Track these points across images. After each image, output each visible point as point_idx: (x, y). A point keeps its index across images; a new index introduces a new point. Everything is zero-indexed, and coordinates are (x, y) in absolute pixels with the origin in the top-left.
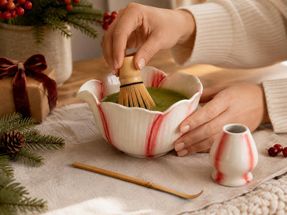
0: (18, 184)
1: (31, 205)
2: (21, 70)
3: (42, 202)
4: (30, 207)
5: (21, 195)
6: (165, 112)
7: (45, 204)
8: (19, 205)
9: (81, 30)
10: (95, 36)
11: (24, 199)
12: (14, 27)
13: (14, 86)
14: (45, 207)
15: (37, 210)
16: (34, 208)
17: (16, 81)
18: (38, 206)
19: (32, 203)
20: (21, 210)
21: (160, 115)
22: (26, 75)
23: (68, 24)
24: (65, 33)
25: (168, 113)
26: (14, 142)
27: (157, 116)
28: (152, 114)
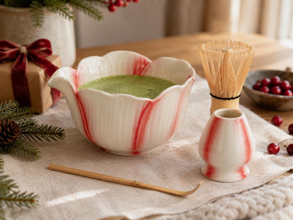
0: (6, 176)
1: (20, 200)
2: (23, 54)
3: (33, 195)
4: (18, 203)
5: (9, 188)
6: (155, 100)
7: (36, 199)
8: (6, 199)
9: (84, 11)
10: (100, 17)
11: (11, 193)
12: (12, 9)
13: (12, 71)
14: (36, 202)
15: (27, 205)
16: (23, 203)
17: (16, 67)
18: (28, 200)
19: (21, 197)
20: (8, 205)
21: (150, 103)
22: (28, 60)
23: (70, 5)
24: (67, 15)
25: (158, 100)
26: (7, 132)
27: (146, 104)
28: (140, 101)
